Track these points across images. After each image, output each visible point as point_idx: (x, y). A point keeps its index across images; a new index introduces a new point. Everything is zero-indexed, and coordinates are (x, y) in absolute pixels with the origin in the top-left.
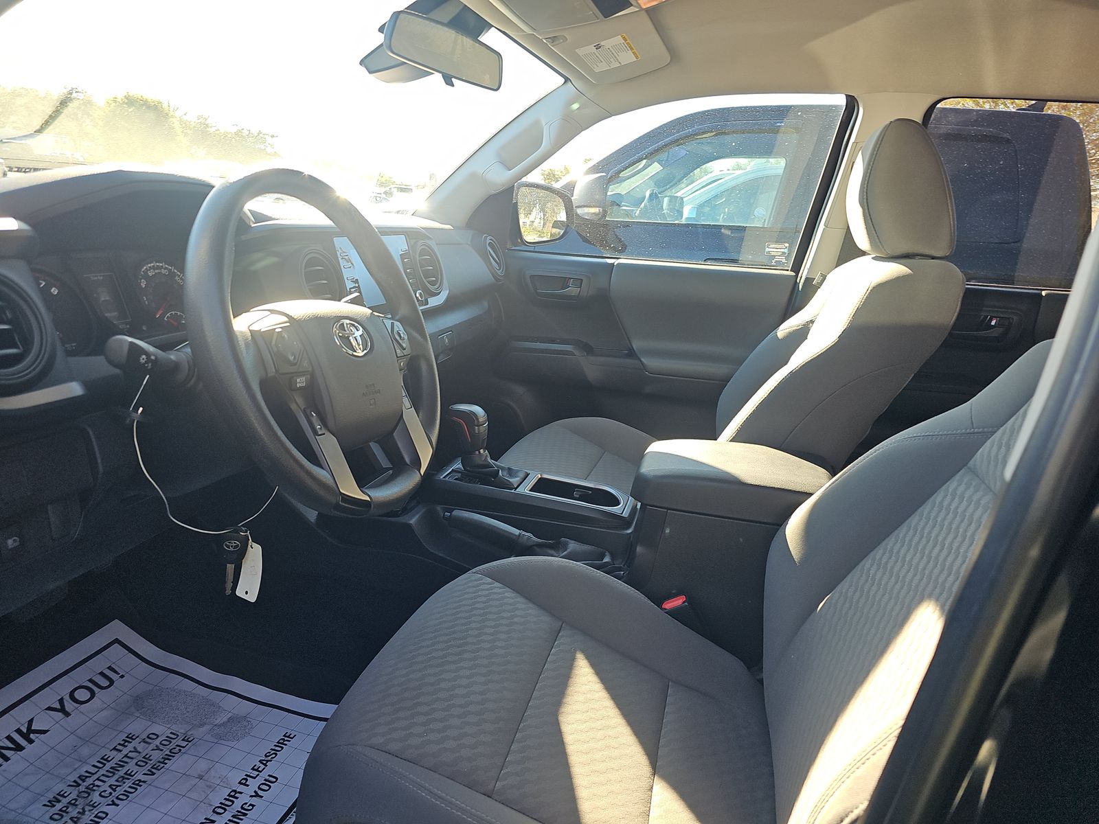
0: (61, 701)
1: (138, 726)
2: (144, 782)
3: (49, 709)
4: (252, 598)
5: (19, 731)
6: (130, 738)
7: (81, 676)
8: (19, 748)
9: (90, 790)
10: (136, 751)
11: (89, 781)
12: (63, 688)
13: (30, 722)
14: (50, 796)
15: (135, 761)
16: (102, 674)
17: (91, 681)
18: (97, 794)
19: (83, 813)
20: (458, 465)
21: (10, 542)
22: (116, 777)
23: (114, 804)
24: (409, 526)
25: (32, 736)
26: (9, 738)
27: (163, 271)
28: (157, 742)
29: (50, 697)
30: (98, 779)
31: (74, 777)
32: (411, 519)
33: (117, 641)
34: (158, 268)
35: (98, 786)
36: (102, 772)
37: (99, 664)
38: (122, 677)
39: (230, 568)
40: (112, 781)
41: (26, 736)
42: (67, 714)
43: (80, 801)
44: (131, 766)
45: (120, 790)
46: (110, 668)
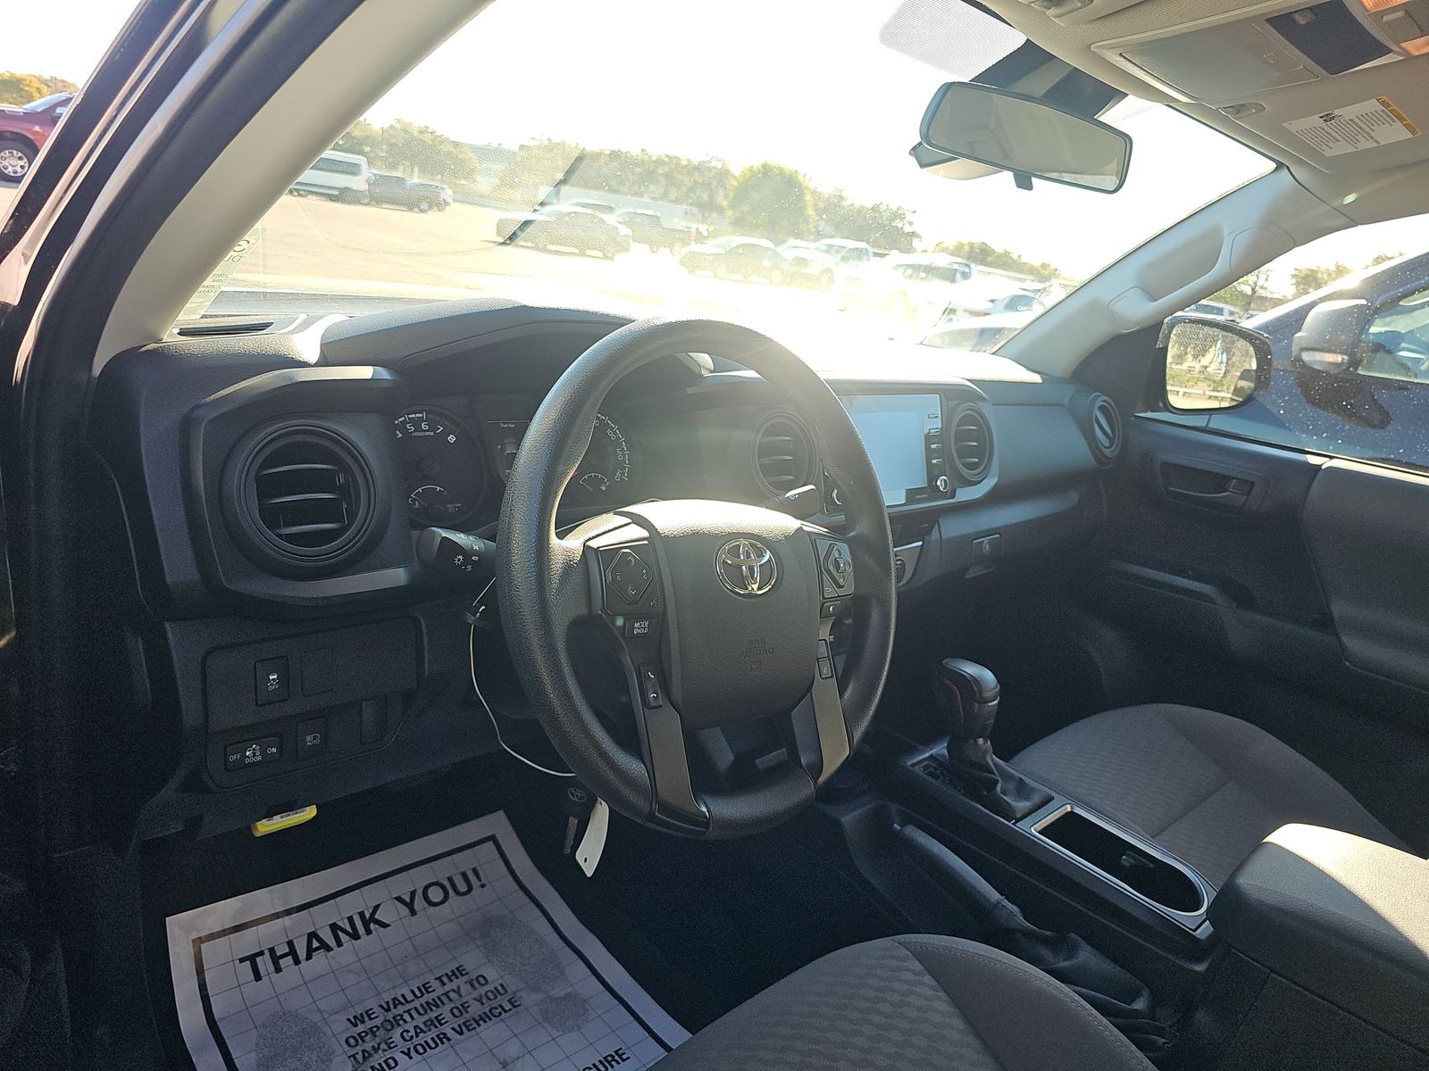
0: (413, 894)
1: (473, 960)
2: (449, 1040)
3: (399, 899)
4: (589, 870)
5: (362, 914)
6: (460, 972)
7: (440, 871)
8: (355, 936)
9: (397, 1021)
10: (458, 991)
11: (400, 1009)
12: (420, 877)
13: (376, 908)
14: (359, 1010)
15: (452, 1005)
16: (464, 875)
17: (450, 879)
18: (399, 1030)
19: (376, 1050)
20: (940, 749)
21: (309, 738)
22: (426, 1018)
23: (408, 1054)
24: (838, 824)
25: (372, 926)
26: (350, 919)
28: (483, 990)
29: (401, 885)
30: (408, 1012)
31: (388, 997)
32: (845, 815)
33: (493, 839)
35: (405, 1021)
36: (416, 1004)
37: (464, 861)
38: (483, 886)
39: (573, 822)
40: (419, 1021)
41: (366, 924)
42: (413, 913)
43: (381, 1033)
44: (445, 1011)
45: (422, 1038)
46: (475, 871)
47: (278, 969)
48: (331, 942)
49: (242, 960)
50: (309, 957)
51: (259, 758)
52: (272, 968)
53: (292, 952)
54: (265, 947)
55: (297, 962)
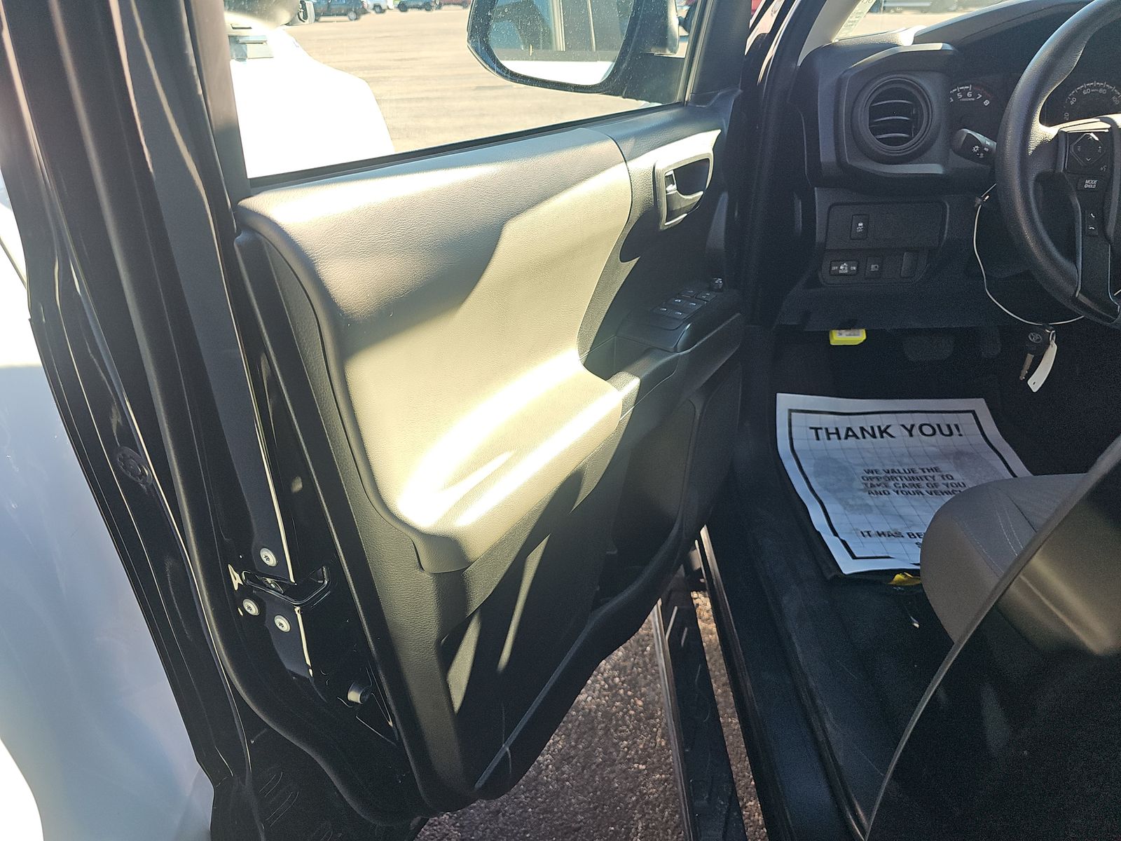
0: (913, 426)
1: (946, 467)
2: (922, 494)
3: (903, 426)
4: (1035, 389)
5: (879, 427)
6: (936, 469)
7: (934, 419)
8: (874, 436)
9: (892, 478)
10: (933, 477)
11: (895, 475)
12: (919, 419)
13: (888, 427)
14: (871, 468)
15: (927, 482)
16: (949, 426)
17: (939, 426)
18: (893, 482)
19: (878, 486)
22: (910, 482)
23: (897, 492)
25: (885, 435)
26: (872, 428)
27: (1101, 91)
28: (950, 482)
29: (908, 420)
30: (900, 477)
31: (890, 468)
33: (973, 412)
34: (1098, 87)
35: (897, 480)
36: (905, 475)
37: (952, 419)
38: (960, 435)
39: (1030, 357)
40: (907, 483)
41: (881, 433)
42: (911, 435)
43: (883, 480)
44: (924, 483)
45: (906, 489)
46: (957, 426)
47: (829, 439)
48: (860, 435)
49: (811, 428)
50: (846, 438)
51: (847, 271)
52: (826, 437)
53: (837, 433)
54: (824, 426)
55: (839, 438)
